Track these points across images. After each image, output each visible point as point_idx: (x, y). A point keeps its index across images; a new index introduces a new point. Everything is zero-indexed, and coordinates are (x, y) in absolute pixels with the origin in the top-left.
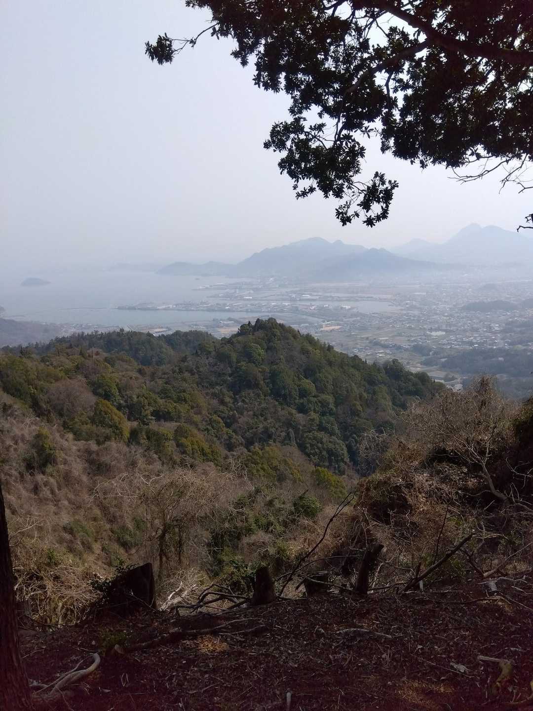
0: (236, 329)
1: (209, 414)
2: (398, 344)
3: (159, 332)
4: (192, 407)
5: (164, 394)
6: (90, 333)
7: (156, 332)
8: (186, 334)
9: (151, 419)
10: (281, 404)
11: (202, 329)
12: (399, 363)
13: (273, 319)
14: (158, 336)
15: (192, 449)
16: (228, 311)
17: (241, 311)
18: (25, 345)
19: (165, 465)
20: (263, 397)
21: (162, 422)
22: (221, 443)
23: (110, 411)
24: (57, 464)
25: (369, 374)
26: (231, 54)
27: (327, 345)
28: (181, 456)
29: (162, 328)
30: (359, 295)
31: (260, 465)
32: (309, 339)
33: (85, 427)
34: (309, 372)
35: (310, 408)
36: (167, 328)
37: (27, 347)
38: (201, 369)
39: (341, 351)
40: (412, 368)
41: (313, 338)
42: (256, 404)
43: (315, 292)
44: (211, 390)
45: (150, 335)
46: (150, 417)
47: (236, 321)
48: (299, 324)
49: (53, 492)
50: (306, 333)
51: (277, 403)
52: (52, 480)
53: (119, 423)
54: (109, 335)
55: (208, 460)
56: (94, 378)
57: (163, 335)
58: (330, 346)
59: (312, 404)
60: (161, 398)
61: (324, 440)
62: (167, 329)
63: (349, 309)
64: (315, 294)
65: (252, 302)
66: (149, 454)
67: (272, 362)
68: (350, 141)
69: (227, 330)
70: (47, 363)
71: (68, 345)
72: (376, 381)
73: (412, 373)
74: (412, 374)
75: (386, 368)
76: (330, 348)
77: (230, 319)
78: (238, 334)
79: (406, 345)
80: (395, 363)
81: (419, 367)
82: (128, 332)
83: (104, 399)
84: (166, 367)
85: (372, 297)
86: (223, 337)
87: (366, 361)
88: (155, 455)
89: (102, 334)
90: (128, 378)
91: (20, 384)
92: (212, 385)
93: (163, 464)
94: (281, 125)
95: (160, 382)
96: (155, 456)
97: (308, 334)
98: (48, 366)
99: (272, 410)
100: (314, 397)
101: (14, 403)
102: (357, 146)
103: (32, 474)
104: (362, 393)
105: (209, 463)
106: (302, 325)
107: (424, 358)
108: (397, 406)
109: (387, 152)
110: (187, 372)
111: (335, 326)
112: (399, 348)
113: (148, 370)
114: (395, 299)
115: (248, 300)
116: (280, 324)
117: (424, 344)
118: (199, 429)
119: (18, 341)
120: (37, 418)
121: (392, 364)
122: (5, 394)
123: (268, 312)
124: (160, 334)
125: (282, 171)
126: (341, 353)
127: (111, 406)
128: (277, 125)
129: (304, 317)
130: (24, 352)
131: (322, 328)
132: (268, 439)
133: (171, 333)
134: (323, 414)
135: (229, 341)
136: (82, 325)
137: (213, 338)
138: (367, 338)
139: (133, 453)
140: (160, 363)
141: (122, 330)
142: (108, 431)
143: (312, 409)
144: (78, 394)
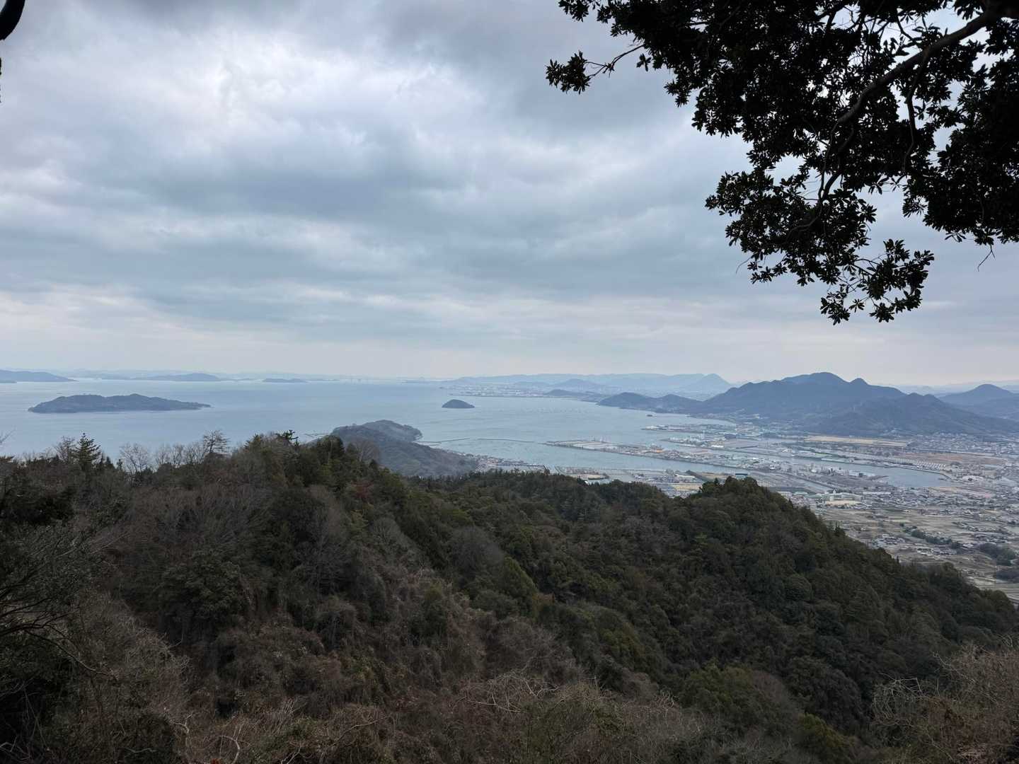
0: (696, 487)
1: (648, 601)
2: (956, 539)
3: (594, 479)
4: (626, 588)
5: (591, 563)
6: (509, 471)
7: (588, 479)
8: (627, 485)
9: (570, 596)
10: (757, 605)
11: (650, 482)
12: (955, 570)
13: (752, 479)
14: (591, 483)
15: (621, 650)
16: (690, 461)
17: (705, 463)
18: (436, 477)
19: (580, 666)
20: (729, 590)
21: (584, 602)
22: (663, 647)
23: (517, 574)
24: (445, 635)
25: (902, 580)
26: (665, 87)
27: (835, 528)
28: (602, 656)
29: (597, 474)
30: (889, 458)
31: (717, 693)
32: (806, 513)
33: (485, 592)
34: (803, 563)
35: (802, 619)
36: (604, 474)
37: (437, 480)
38: (642, 537)
39: (857, 539)
40: (978, 582)
41: (813, 514)
42: (719, 598)
43: (820, 448)
44: (654, 567)
45: (580, 482)
46: (569, 593)
47: (698, 476)
48: (793, 490)
49: (435, 673)
50: (802, 505)
51: (750, 603)
52: (436, 656)
53: (528, 594)
54: (532, 475)
55: (641, 670)
56: (506, 529)
57: (597, 484)
58: (839, 528)
59: (805, 613)
60: (586, 568)
61: (823, 673)
62: (604, 477)
63: (872, 479)
64: (820, 451)
65: (724, 453)
66: (561, 645)
67: (747, 542)
68: (848, 199)
69: (685, 486)
70: (455, 502)
71: (481, 482)
72: (915, 593)
73: (978, 589)
74: (978, 591)
75: (932, 576)
76: (839, 532)
77: (689, 473)
78: (698, 495)
79: (968, 542)
80: (949, 569)
81: (992, 581)
82: (555, 475)
83: (513, 558)
84: (597, 527)
85: (911, 464)
86: (678, 495)
87: (898, 560)
88: (568, 647)
89: (523, 473)
90: (547, 534)
91: (421, 524)
92: (658, 561)
93: (577, 663)
94: (736, 177)
95: (586, 545)
96: (568, 649)
97: (806, 507)
98: (455, 505)
99: (742, 612)
100: (809, 602)
101: (411, 547)
102: (860, 206)
103: (416, 644)
104: (889, 609)
105: (643, 675)
106: (797, 493)
107: (999, 568)
108: (949, 639)
109: (913, 215)
110: (623, 537)
111: (850, 500)
112: (957, 546)
113: (575, 527)
114: (951, 471)
115: (717, 449)
116: (762, 488)
117: (1000, 546)
118: (633, 623)
119: (430, 471)
120: (432, 571)
121: (943, 570)
122: (403, 534)
123: (746, 469)
124: (594, 482)
125: (733, 241)
126: (857, 541)
127: (520, 568)
128: (729, 176)
129: (802, 482)
130: (431, 485)
131: (829, 500)
132: (733, 655)
133: (607, 482)
134: (822, 631)
135: (684, 503)
136: (501, 460)
137: (664, 496)
138: (902, 525)
139: (540, 638)
140: (590, 519)
141: (547, 471)
142: (513, 602)
143: (806, 620)
144: (483, 546)
